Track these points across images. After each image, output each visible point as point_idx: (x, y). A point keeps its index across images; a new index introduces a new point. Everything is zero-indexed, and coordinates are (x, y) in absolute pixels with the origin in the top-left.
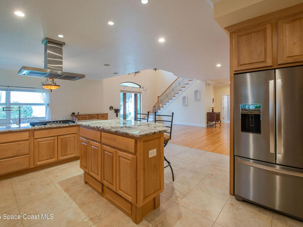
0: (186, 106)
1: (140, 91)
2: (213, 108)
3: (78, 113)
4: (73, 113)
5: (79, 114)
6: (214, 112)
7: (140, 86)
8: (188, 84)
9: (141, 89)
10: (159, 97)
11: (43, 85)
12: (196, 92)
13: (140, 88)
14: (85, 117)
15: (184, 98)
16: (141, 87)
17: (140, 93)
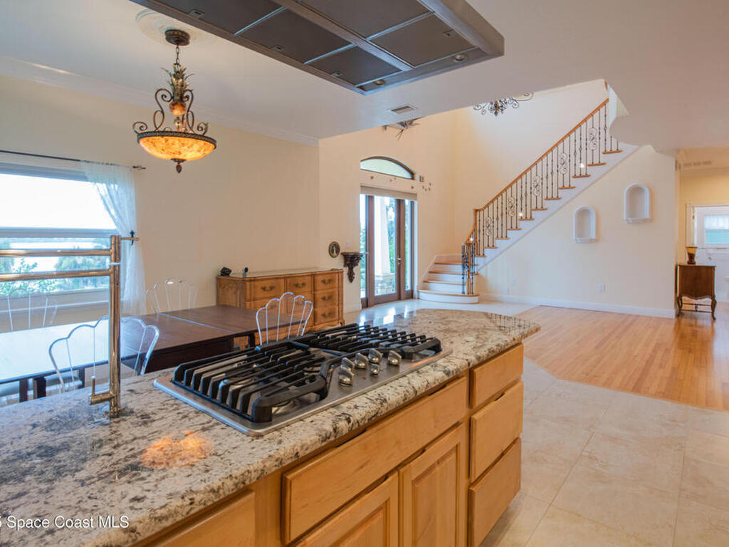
0: (591, 241)
1: (413, 191)
2: (691, 251)
3: (246, 270)
4: (224, 269)
5: (249, 275)
6: (697, 264)
7: (412, 174)
8: (600, 164)
9: (416, 183)
10: (476, 211)
11: (142, 136)
12: (635, 191)
13: (413, 178)
14: (272, 288)
15: (583, 213)
16: (417, 177)
17: (413, 196)
